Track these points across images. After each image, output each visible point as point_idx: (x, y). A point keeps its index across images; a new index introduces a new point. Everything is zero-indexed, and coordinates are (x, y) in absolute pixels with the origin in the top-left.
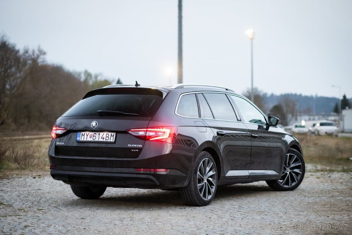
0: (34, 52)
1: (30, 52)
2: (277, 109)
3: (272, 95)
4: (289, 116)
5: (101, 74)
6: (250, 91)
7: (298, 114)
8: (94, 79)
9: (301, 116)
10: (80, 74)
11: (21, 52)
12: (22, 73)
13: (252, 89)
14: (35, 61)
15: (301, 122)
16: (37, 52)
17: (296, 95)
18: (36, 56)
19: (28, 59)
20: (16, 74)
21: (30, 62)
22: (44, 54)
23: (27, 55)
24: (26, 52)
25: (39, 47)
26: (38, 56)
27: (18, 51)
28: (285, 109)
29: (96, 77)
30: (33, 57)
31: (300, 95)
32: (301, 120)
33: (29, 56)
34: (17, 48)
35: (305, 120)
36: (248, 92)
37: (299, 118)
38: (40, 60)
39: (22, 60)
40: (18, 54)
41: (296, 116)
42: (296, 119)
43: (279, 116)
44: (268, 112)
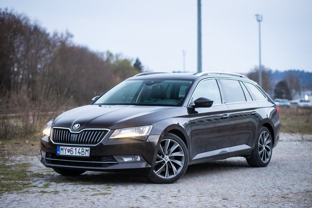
0: (62, 35)
1: (59, 35)
2: (282, 84)
3: (277, 72)
4: (293, 91)
5: (121, 54)
6: (258, 68)
7: (302, 89)
8: (115, 59)
9: (304, 91)
10: (102, 54)
11: (51, 35)
12: (52, 55)
13: (261, 66)
14: (63, 43)
15: (304, 97)
16: (65, 35)
17: (298, 71)
18: (64, 38)
19: (57, 41)
20: (47, 55)
21: (59, 44)
22: (72, 36)
23: (56, 38)
24: (56, 35)
25: (67, 31)
26: (66, 39)
27: (48, 35)
28: (289, 85)
29: (117, 56)
30: (61, 39)
31: (303, 72)
32: (304, 95)
33: (59, 38)
34: (48, 32)
35: (308, 95)
36: (256, 69)
37: (302, 93)
38: (68, 42)
39: (51, 42)
40: (48, 37)
41: (300, 91)
42: (300, 94)
43: (284, 91)
44: (274, 88)
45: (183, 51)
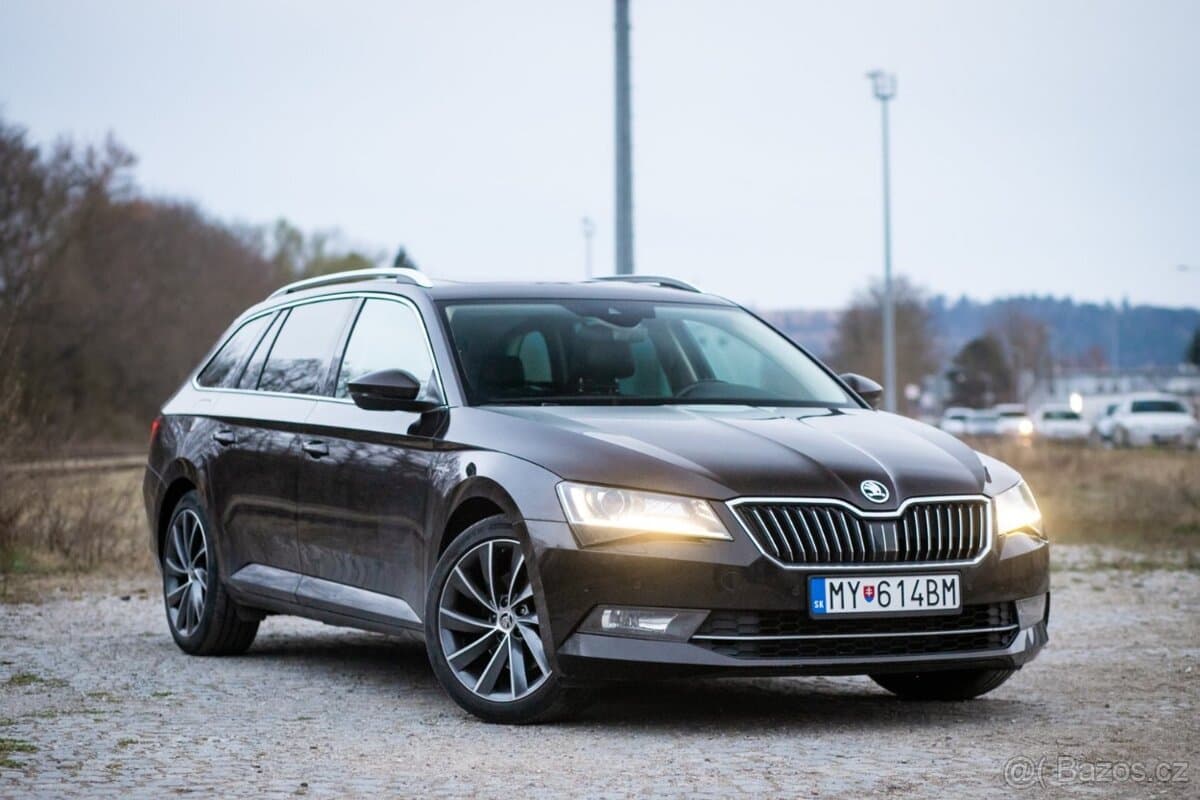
0: (91, 154)
1: (79, 157)
2: (981, 352)
3: (964, 303)
4: (1026, 379)
5: (336, 233)
6: (882, 290)
7: (1057, 369)
8: (309, 252)
9: (1066, 375)
10: (258, 234)
11: (46, 156)
12: (50, 234)
13: (889, 281)
14: (95, 189)
15: (1068, 402)
16: (102, 157)
17: (1049, 302)
18: (99, 170)
19: (70, 181)
20: (29, 235)
21: (77, 191)
22: (130, 160)
23: (67, 166)
24: (65, 154)
25: (110, 136)
26: (107, 171)
27: (33, 154)
28: (1008, 352)
29: (319, 242)
30: (88, 173)
31: (1067, 303)
32: (1068, 392)
33: (76, 169)
34: (31, 141)
35: (1084, 394)
36: (874, 292)
37: (1060, 384)
38: (114, 185)
39: (48, 184)
40: (34, 165)
41: (1050, 377)
42: (1052, 391)
43: (986, 377)
44: (948, 366)
45: (586, 221)
